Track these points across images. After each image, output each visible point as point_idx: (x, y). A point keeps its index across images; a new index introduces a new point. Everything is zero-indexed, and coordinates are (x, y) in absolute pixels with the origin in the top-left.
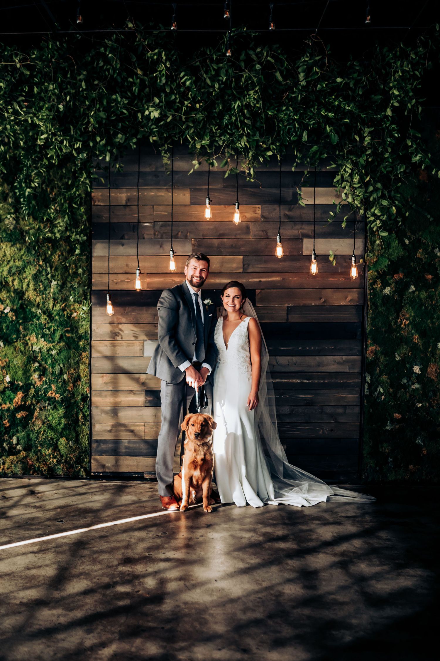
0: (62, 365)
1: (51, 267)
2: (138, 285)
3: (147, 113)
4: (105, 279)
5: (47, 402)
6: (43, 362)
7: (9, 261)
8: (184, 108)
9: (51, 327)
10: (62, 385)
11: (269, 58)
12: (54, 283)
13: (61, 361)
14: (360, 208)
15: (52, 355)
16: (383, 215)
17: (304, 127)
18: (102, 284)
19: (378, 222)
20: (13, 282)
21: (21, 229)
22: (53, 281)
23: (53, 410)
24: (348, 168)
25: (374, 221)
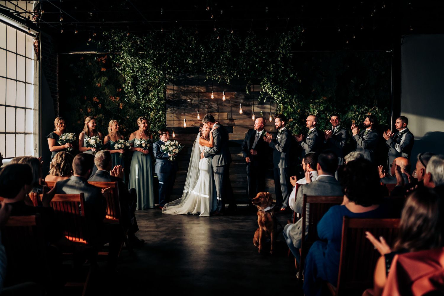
2: (185, 125)
3: (187, 61)
4: (172, 122)
7: (133, 116)
8: (202, 58)
11: (234, 39)
12: (151, 124)
14: (271, 94)
16: (279, 97)
17: (247, 64)
18: (170, 125)
19: (278, 99)
20: (134, 125)
24: (266, 79)
25: (277, 99)
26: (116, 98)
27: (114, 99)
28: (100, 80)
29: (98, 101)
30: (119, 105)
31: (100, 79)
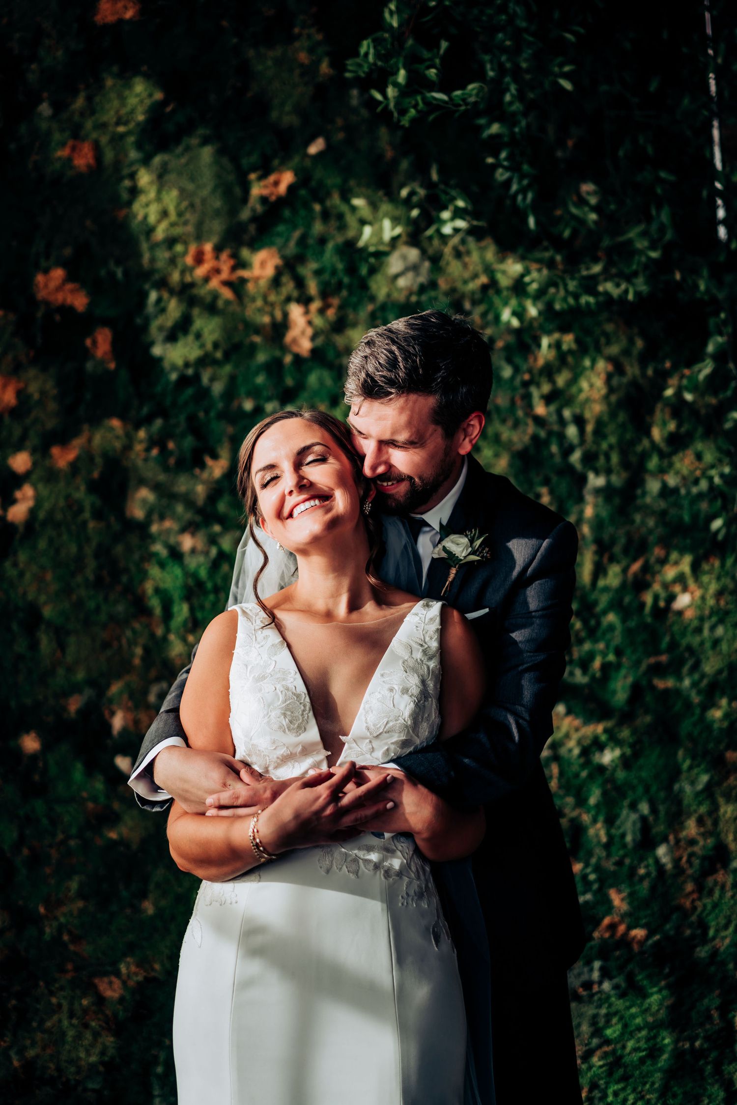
0: (644, 808)
1: (579, 421)
5: (597, 964)
6: (570, 800)
9: (591, 656)
10: (653, 888)
13: (640, 790)
15: (601, 769)
21: (453, 290)
22: (591, 476)
23: (622, 995)
26: (240, 264)
27: (234, 269)
28: (91, 109)
29: (80, 302)
30: (281, 327)
31: (89, 99)
